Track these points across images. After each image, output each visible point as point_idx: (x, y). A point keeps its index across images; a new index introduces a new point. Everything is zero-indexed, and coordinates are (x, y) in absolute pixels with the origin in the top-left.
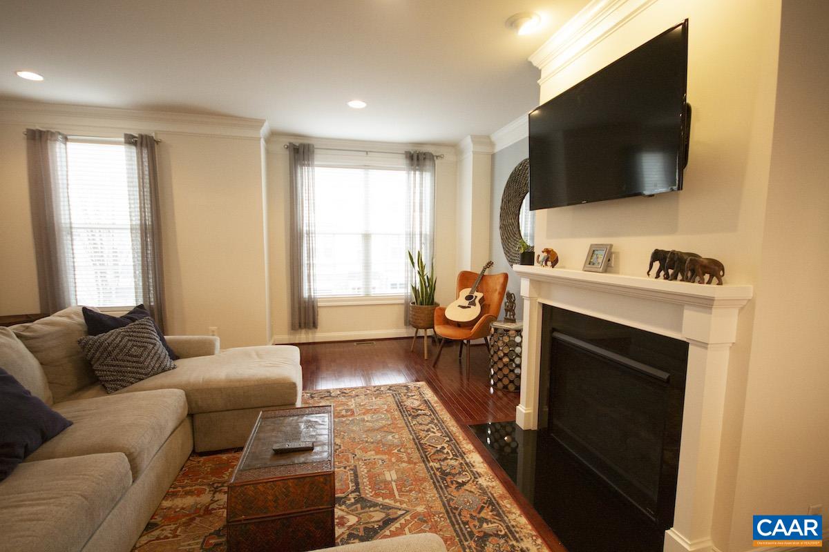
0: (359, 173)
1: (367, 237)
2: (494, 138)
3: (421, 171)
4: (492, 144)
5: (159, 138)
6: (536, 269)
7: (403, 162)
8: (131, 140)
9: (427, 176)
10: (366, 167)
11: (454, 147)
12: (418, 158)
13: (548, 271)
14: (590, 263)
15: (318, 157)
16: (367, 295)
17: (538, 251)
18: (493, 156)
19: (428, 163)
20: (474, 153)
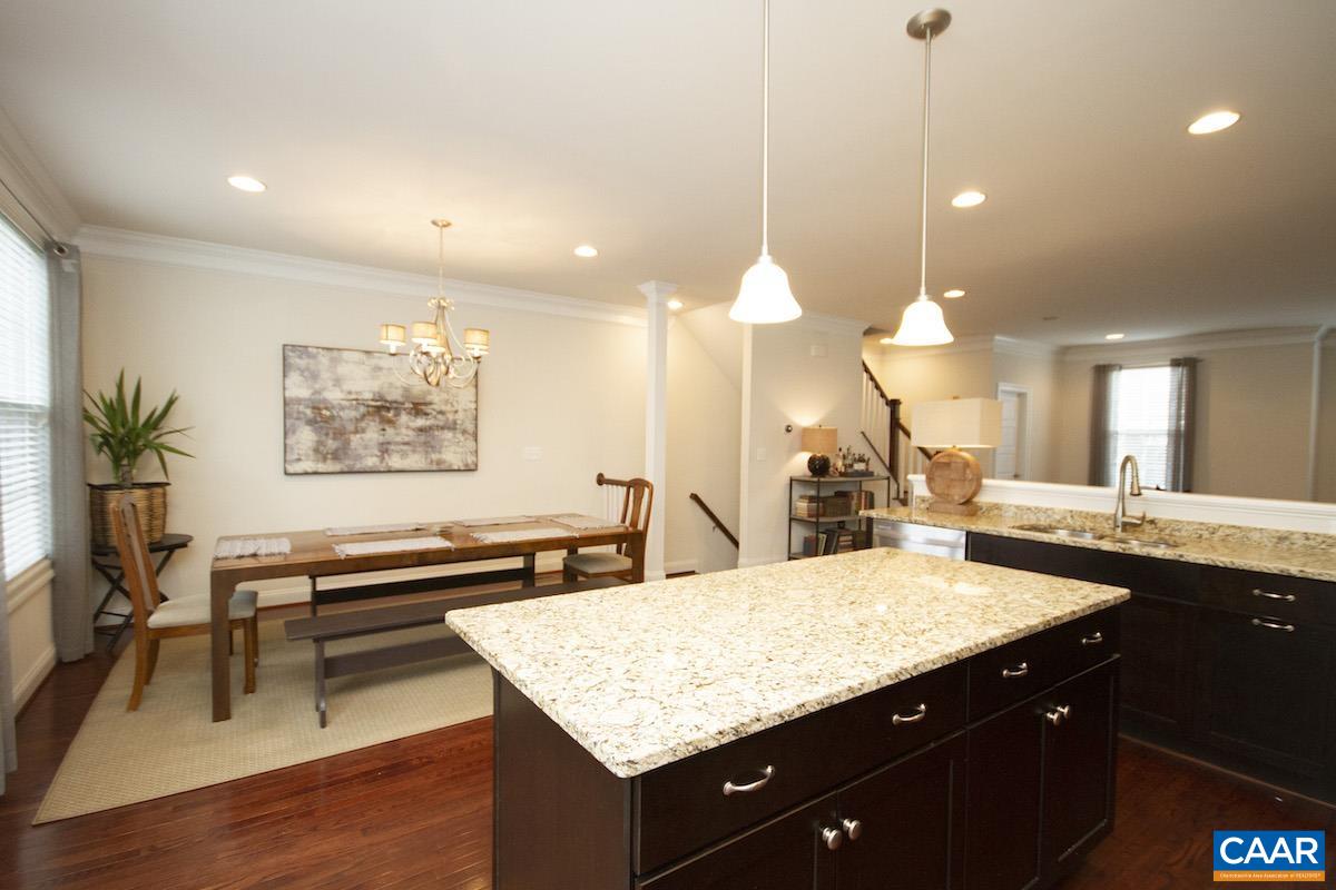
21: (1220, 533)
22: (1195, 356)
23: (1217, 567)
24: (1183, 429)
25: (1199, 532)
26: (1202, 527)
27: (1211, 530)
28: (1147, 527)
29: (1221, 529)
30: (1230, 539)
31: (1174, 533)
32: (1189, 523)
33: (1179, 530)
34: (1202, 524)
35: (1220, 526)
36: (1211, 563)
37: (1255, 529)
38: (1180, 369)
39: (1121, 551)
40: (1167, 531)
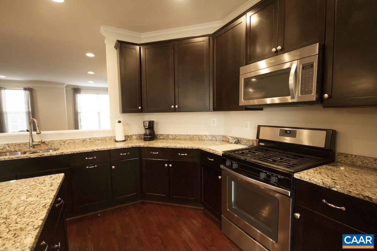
1: (99, 113)
5: (33, 88)
8: (25, 89)
10: (98, 94)
15: (82, 92)
21: (67, 142)
22: (31, 87)
23: (75, 153)
24: (30, 111)
25: (60, 143)
26: (61, 141)
27: (64, 142)
28: (42, 145)
29: (67, 141)
30: (70, 143)
31: (52, 145)
32: (56, 141)
33: (54, 144)
34: (61, 140)
35: (66, 140)
36: (73, 153)
37: (77, 139)
38: (27, 91)
39: (39, 156)
40: (50, 145)
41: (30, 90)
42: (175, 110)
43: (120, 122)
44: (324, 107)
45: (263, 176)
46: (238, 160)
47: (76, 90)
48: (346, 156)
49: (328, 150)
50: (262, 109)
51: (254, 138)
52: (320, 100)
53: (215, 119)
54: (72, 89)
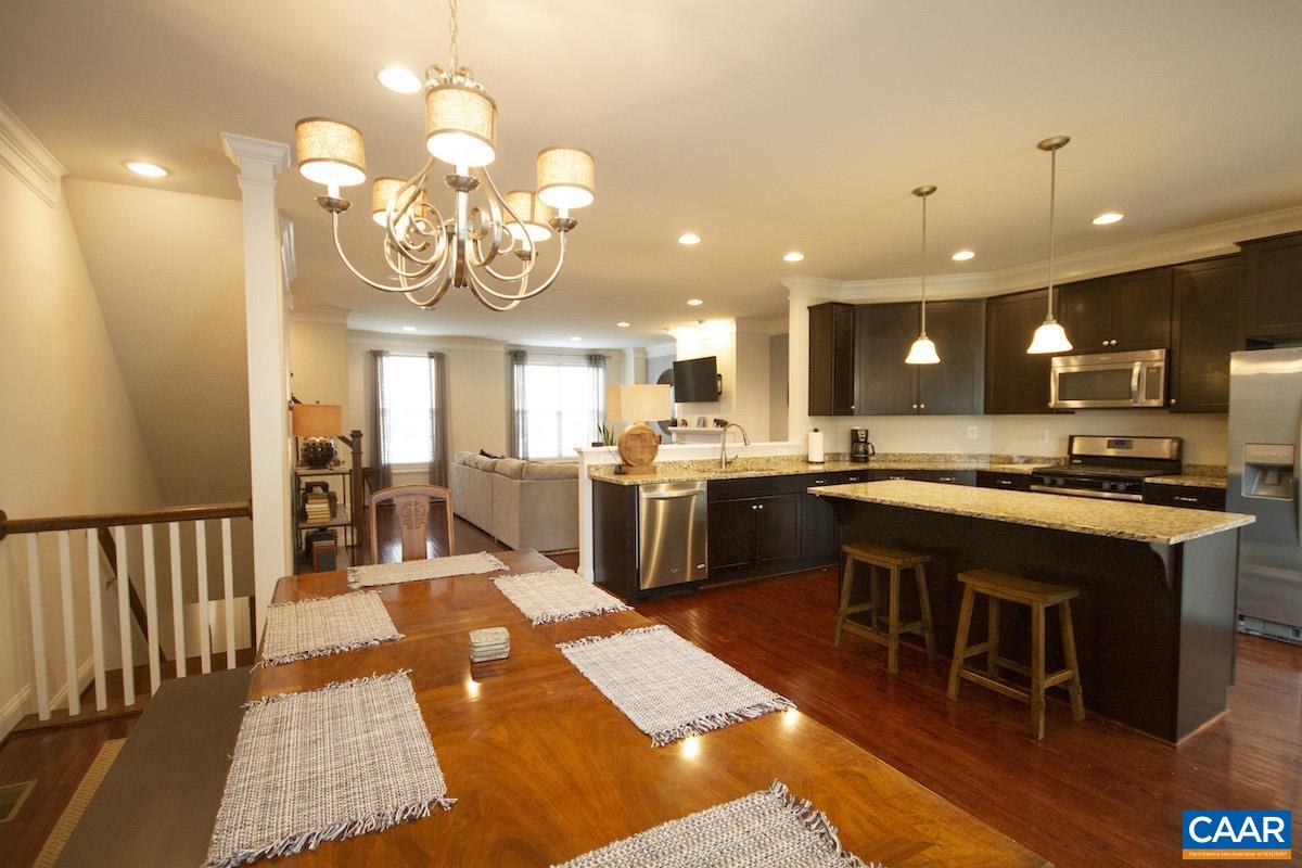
0: (555, 368)
1: (559, 414)
2: (648, 349)
3: (597, 367)
4: (646, 353)
5: (445, 352)
6: (678, 428)
7: (584, 362)
8: (431, 356)
9: (601, 370)
10: (559, 365)
11: (620, 352)
12: (595, 359)
13: (684, 428)
14: (698, 424)
15: (529, 359)
16: (560, 456)
17: (679, 422)
18: (647, 360)
19: (602, 362)
20: (635, 358)
41: (439, 358)
42: (919, 412)
43: (816, 430)
44: (1172, 412)
45: (1106, 485)
46: (1060, 475)
47: (518, 356)
48: (1195, 466)
49: (1174, 461)
50: (1073, 413)
51: (1064, 454)
52: (1167, 405)
53: (975, 428)
54: (510, 353)
